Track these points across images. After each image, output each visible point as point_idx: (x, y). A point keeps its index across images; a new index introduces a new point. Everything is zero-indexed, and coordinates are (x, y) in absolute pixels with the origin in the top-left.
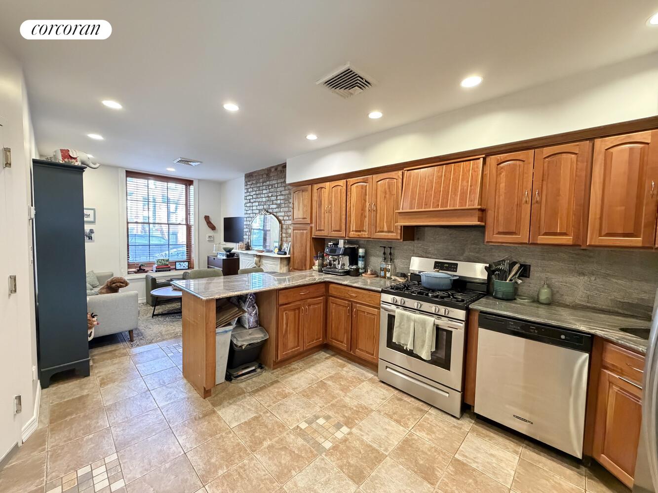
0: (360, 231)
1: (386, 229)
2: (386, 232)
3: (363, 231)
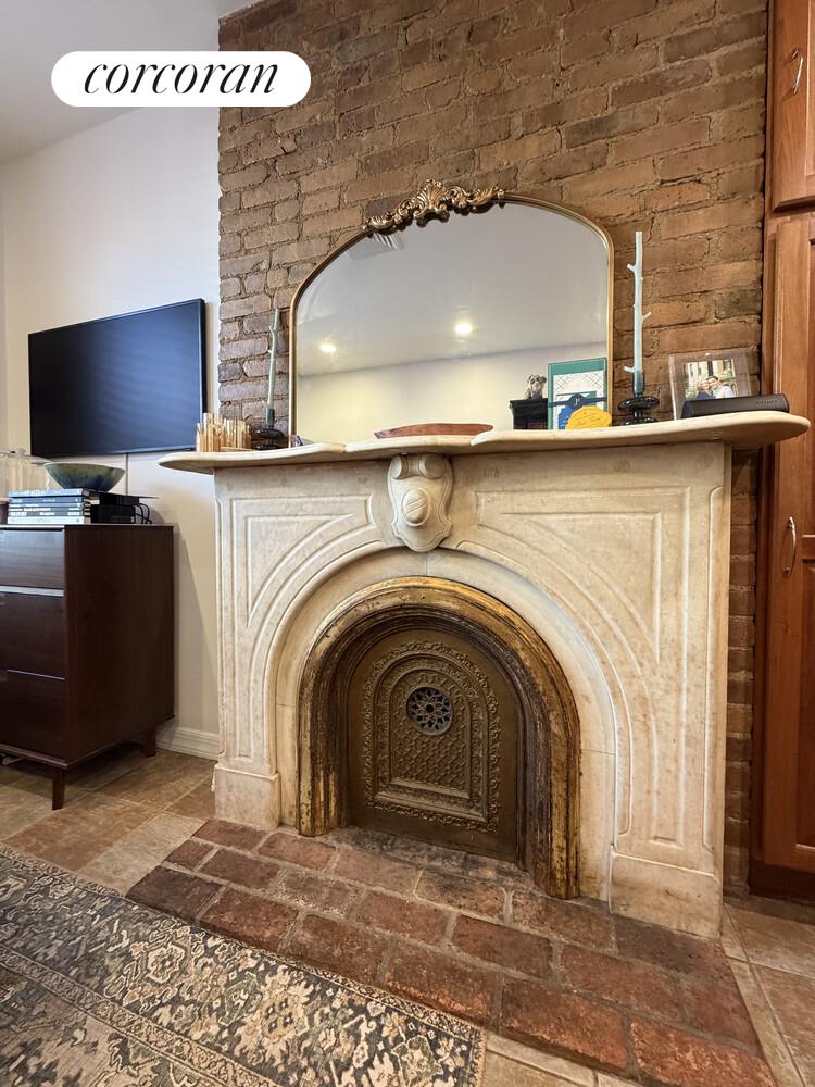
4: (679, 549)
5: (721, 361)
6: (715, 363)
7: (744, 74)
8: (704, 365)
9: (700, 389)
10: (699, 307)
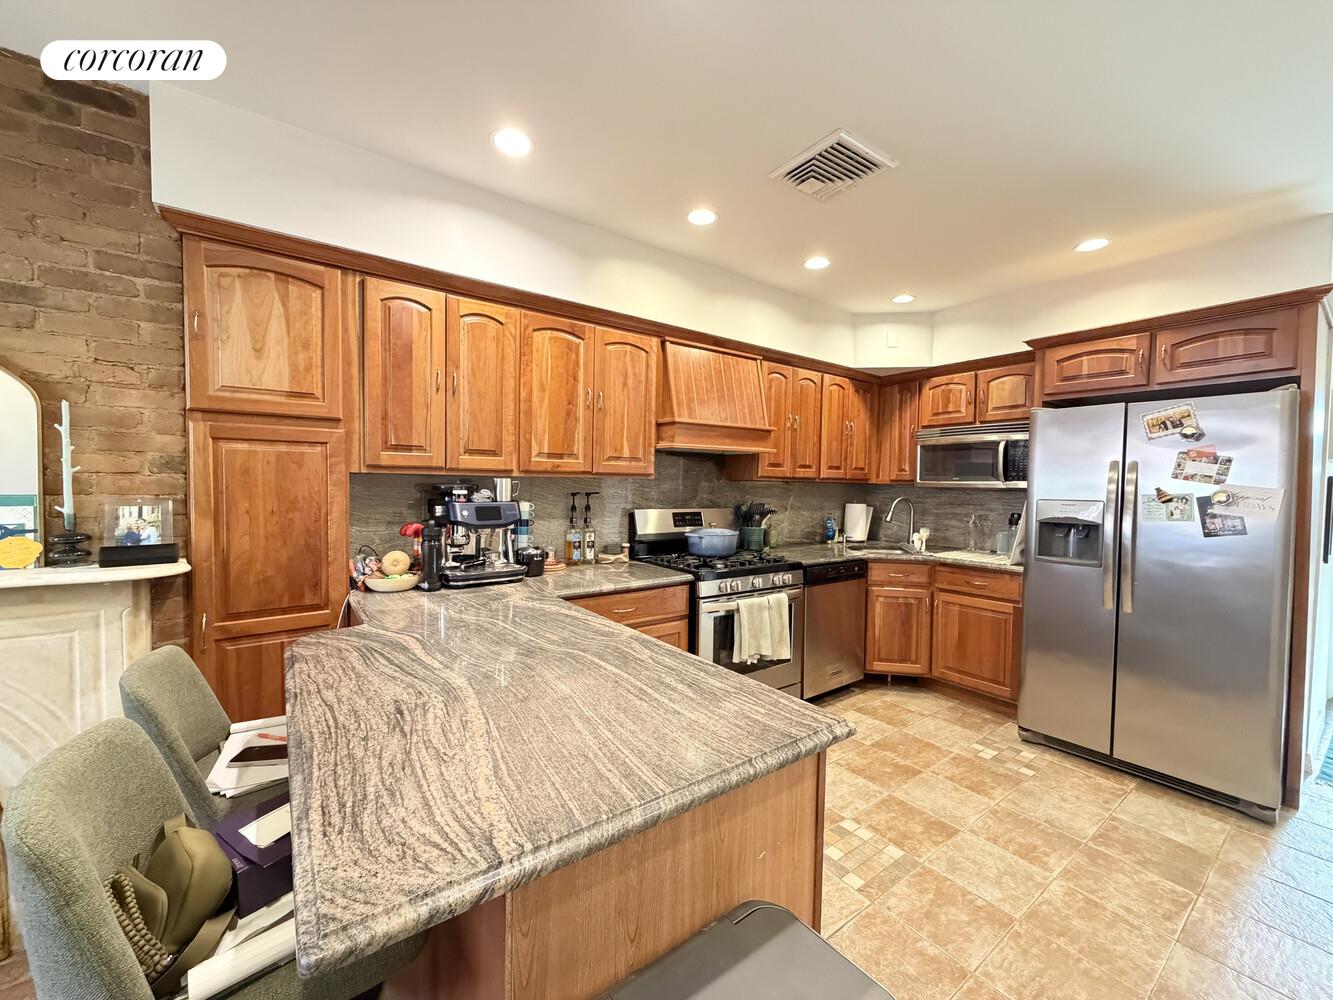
0: (561, 456)
1: (626, 453)
2: (625, 459)
3: (571, 455)
4: (97, 656)
5: (151, 507)
6: (145, 508)
7: (166, 304)
8: (135, 509)
9: (129, 528)
10: (134, 462)
